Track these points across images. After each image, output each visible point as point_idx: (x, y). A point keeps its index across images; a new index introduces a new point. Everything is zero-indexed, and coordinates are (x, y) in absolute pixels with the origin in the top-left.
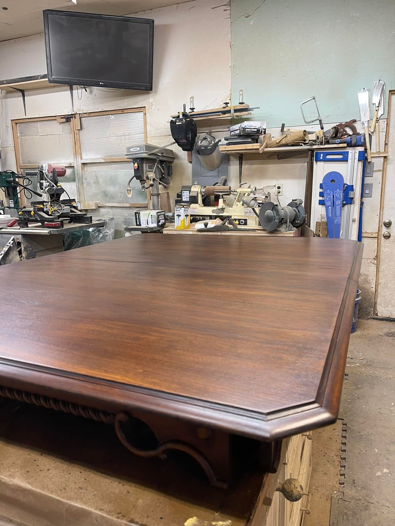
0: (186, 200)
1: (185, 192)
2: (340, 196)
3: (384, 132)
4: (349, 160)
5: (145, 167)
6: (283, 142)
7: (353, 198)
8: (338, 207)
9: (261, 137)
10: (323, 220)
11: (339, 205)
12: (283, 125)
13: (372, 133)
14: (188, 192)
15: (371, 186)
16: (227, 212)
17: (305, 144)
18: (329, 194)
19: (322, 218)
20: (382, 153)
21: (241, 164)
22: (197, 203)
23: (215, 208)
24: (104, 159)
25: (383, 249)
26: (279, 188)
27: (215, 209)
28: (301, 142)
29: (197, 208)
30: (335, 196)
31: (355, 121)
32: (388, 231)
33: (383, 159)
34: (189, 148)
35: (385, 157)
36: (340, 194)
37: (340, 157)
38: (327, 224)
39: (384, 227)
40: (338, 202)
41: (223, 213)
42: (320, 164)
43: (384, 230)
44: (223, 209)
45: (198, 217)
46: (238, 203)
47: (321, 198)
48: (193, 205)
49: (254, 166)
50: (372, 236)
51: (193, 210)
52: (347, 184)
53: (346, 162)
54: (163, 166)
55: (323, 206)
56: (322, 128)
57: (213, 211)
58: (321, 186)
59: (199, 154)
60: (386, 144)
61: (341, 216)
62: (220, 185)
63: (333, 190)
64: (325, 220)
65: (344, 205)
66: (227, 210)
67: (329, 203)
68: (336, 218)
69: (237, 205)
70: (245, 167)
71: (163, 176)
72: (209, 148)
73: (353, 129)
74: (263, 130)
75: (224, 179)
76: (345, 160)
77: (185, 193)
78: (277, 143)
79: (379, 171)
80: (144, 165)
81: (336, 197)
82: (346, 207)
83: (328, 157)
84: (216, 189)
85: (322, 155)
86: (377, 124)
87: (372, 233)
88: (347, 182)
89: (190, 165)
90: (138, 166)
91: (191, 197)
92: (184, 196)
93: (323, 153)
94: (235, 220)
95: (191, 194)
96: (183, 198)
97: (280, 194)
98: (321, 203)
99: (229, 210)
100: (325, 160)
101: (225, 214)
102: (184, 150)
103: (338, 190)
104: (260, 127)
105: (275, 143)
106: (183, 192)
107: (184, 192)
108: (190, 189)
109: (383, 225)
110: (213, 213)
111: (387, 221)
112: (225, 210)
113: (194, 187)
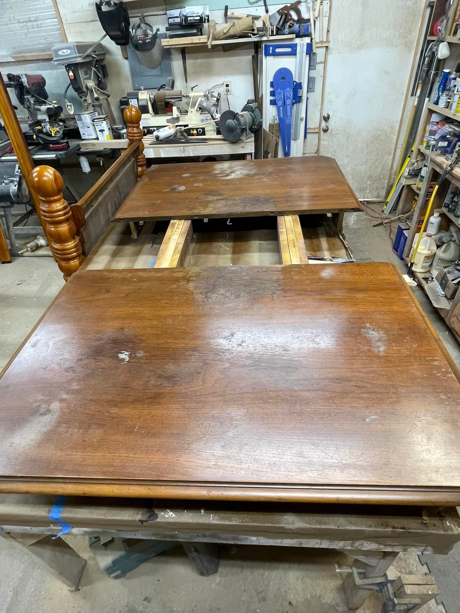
1: (132, 100)
2: (290, 95)
3: (327, 16)
4: (298, 54)
5: (81, 73)
6: (232, 32)
7: (301, 97)
8: (289, 107)
9: (206, 25)
10: (276, 122)
11: (289, 105)
12: (226, 8)
13: (316, 18)
14: (136, 100)
15: (314, 79)
16: (182, 120)
17: (254, 35)
18: (280, 94)
19: (274, 120)
20: (325, 42)
21: (184, 59)
22: (148, 113)
23: (169, 117)
24: (13, 58)
25: (322, 142)
26: (227, 86)
28: (249, 33)
29: (149, 119)
30: (285, 96)
31: (299, 3)
32: (327, 124)
33: (324, 49)
34: (123, 41)
35: (327, 47)
36: (289, 92)
37: (289, 50)
38: (279, 125)
39: (323, 122)
40: (289, 102)
41: (178, 122)
42: (270, 58)
43: (324, 124)
44: (178, 118)
45: (152, 129)
46: (192, 110)
47: (272, 98)
48: (144, 116)
49: (199, 61)
50: (314, 132)
51: (146, 121)
52: (296, 82)
53: (294, 56)
54: (97, 67)
55: (274, 106)
56: (267, 11)
57: (168, 121)
58: (272, 85)
59: (138, 50)
60: (328, 31)
61: (291, 116)
62: (168, 88)
63: (284, 89)
64: (277, 122)
65: (293, 104)
67: (280, 103)
68: (287, 119)
69: (192, 112)
70: (189, 62)
71: (99, 80)
72: (147, 41)
73: (298, 12)
74: (207, 18)
75: (171, 80)
76: (293, 53)
77: (132, 103)
78: (225, 34)
79: (321, 63)
80: (80, 72)
81: (287, 96)
82: (295, 105)
83: (278, 50)
84: (167, 94)
85: (271, 48)
86: (321, 7)
87: (314, 129)
88: (296, 79)
89: (126, 62)
90: (74, 75)
91: (139, 106)
93: (272, 46)
94: (193, 129)
95: (140, 103)
97: (229, 93)
98: (273, 103)
99: (184, 118)
100: (275, 54)
101: (180, 123)
102: (117, 44)
103: (288, 88)
104: (203, 13)
105: (222, 34)
106: (130, 100)
108: (137, 97)
109: (323, 120)
110: (168, 123)
111: (326, 115)
112: (181, 119)
113: (142, 93)
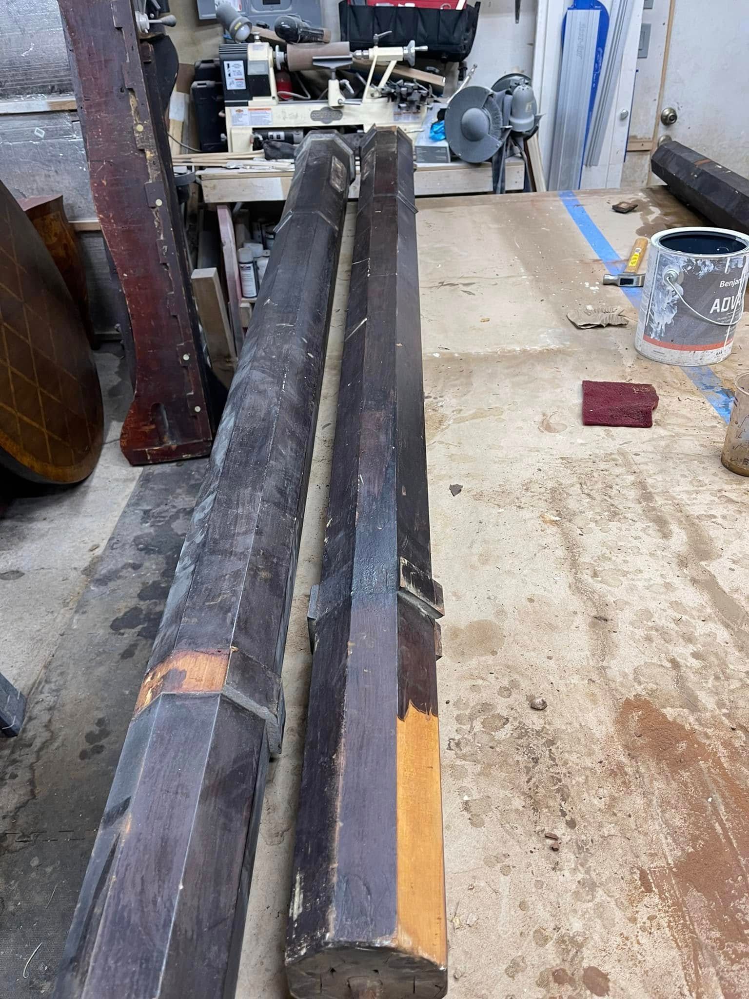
0: (238, 86)
1: (231, 63)
14: (241, 63)
15: (646, 29)
16: (349, 115)
22: (269, 94)
23: (318, 106)
27: (319, 109)
29: (269, 109)
39: (661, 127)
41: (339, 119)
43: (662, 133)
44: (339, 109)
45: (274, 134)
46: (373, 90)
48: (257, 102)
50: (642, 149)
51: (260, 114)
57: (314, 115)
66: (349, 109)
69: (372, 95)
77: (231, 68)
87: (642, 142)
91: (248, 78)
92: (230, 75)
95: (251, 71)
96: (228, 80)
99: (354, 110)
101: (345, 121)
106: (226, 63)
107: (228, 65)
108: (243, 55)
109: (661, 123)
110: (314, 119)
111: (667, 112)
112: (344, 111)
113: (254, 48)
